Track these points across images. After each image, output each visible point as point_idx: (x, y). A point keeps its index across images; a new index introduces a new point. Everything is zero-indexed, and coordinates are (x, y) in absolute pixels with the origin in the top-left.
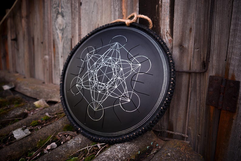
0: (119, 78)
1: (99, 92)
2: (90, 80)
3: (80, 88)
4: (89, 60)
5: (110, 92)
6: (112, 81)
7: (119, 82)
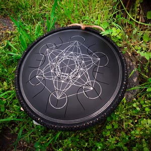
0: (82, 69)
1: (63, 81)
2: (52, 71)
3: (40, 79)
4: (50, 54)
5: (73, 81)
6: (75, 71)
7: (82, 73)
